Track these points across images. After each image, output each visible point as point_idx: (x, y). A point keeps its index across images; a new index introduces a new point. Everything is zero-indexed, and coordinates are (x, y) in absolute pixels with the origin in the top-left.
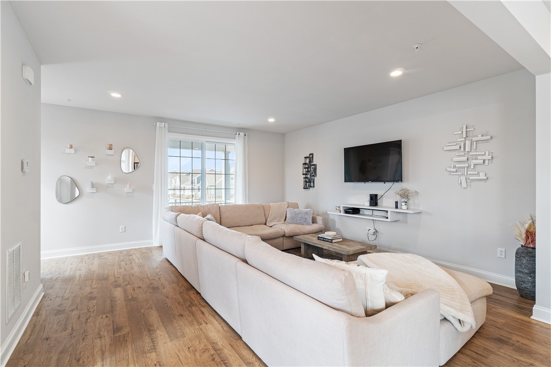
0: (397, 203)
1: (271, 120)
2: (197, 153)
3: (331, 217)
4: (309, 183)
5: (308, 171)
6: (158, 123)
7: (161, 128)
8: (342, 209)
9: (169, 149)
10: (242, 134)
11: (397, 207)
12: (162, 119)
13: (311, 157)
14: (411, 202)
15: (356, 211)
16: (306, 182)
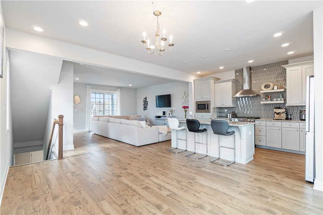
0: (169, 114)
1: (130, 85)
2: (102, 96)
3: (152, 120)
4: (145, 108)
5: (145, 104)
6: (88, 86)
7: (89, 88)
8: (155, 117)
9: (92, 94)
10: (119, 89)
11: (169, 115)
12: (89, 85)
13: (146, 98)
14: (173, 113)
15: (159, 117)
16: (144, 108)
